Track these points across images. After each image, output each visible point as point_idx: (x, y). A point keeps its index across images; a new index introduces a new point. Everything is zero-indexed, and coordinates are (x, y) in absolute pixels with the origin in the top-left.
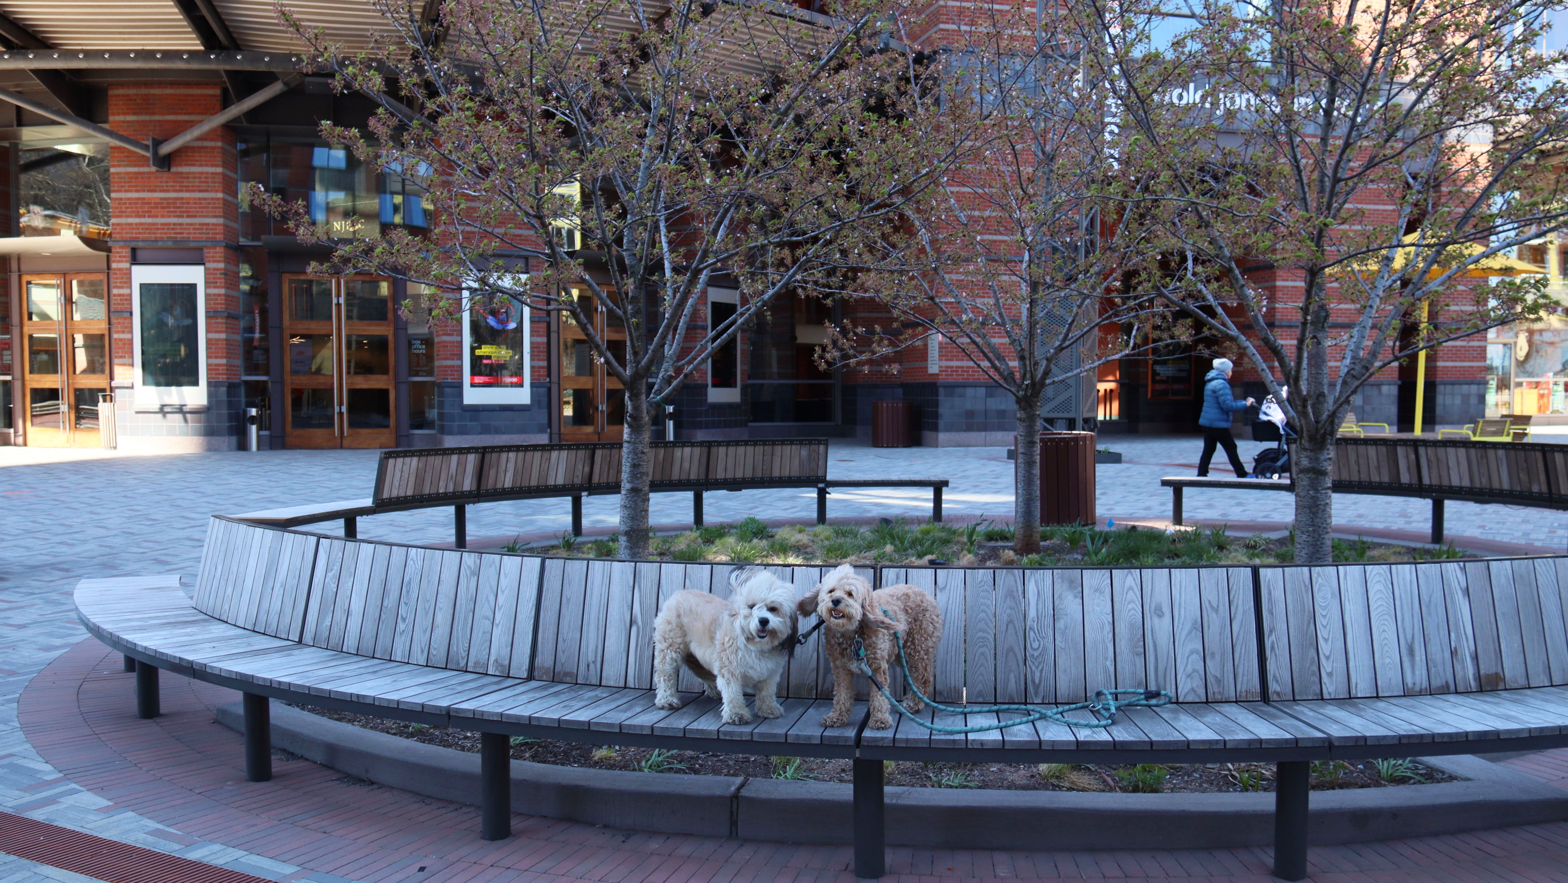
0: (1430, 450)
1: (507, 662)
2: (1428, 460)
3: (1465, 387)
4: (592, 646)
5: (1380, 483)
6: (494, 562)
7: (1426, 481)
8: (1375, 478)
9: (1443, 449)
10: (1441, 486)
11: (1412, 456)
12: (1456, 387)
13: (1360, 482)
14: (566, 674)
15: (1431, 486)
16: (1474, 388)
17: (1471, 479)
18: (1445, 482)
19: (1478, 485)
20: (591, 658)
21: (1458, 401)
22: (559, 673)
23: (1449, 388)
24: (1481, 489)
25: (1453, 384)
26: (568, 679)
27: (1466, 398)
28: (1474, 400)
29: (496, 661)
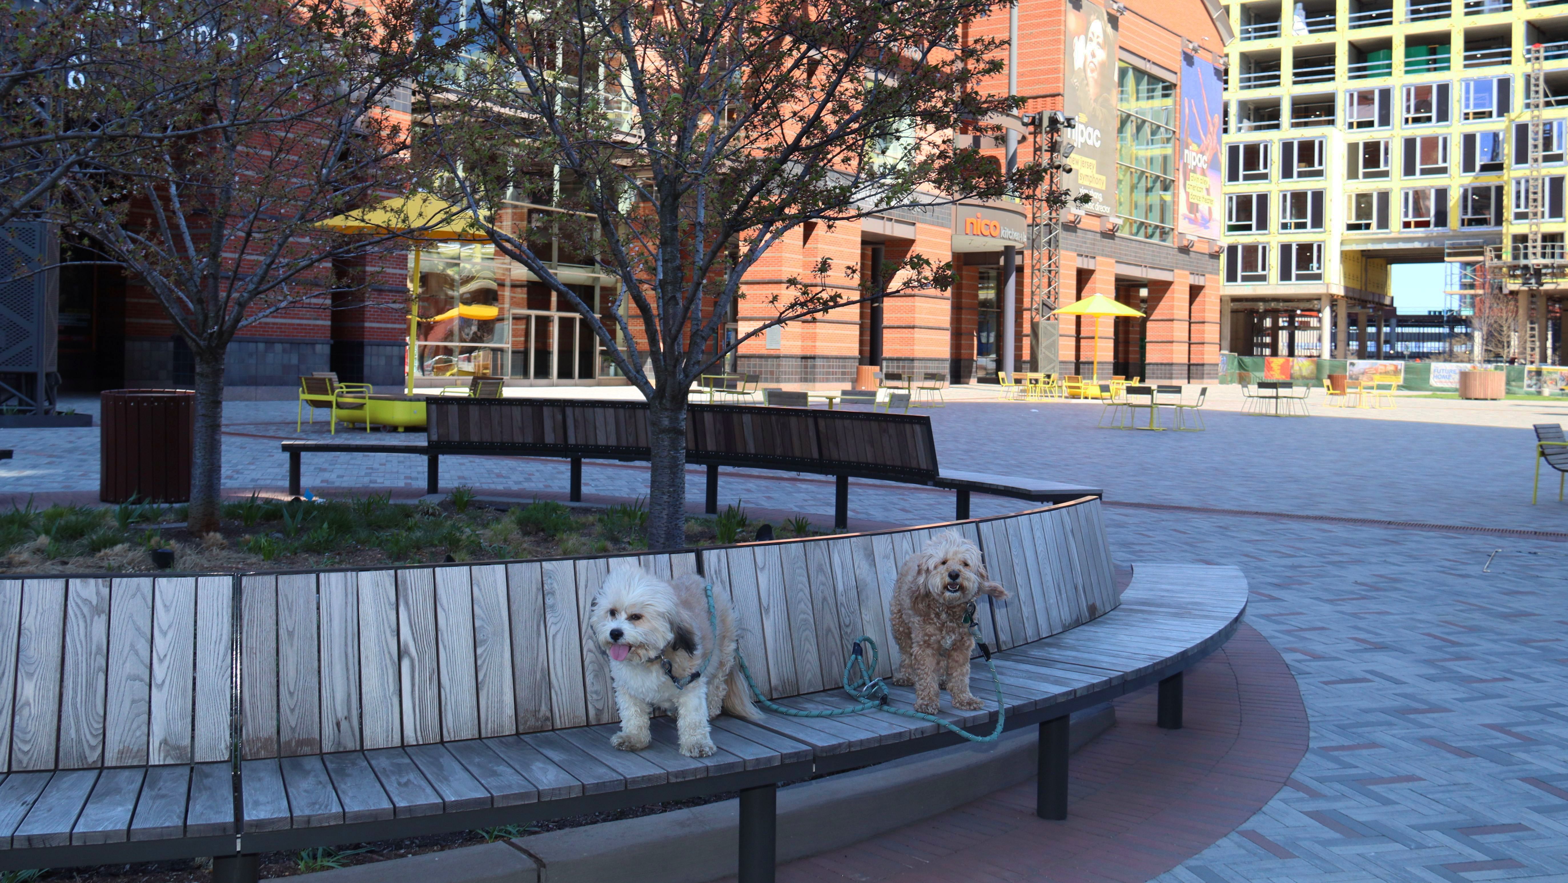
0: (578, 411)
1: (187, 741)
2: (575, 421)
3: (389, 348)
4: (340, 695)
5: (524, 444)
6: (138, 588)
7: (572, 440)
8: (518, 439)
9: (591, 410)
10: (587, 446)
11: (559, 417)
12: (381, 348)
13: (502, 443)
14: (301, 743)
15: (576, 445)
16: (396, 349)
17: (618, 438)
18: (591, 442)
19: (624, 443)
20: (341, 713)
21: (382, 362)
22: (289, 743)
23: (375, 348)
24: (627, 448)
25: (378, 345)
26: (307, 750)
27: (390, 358)
28: (396, 362)
29: (165, 742)
